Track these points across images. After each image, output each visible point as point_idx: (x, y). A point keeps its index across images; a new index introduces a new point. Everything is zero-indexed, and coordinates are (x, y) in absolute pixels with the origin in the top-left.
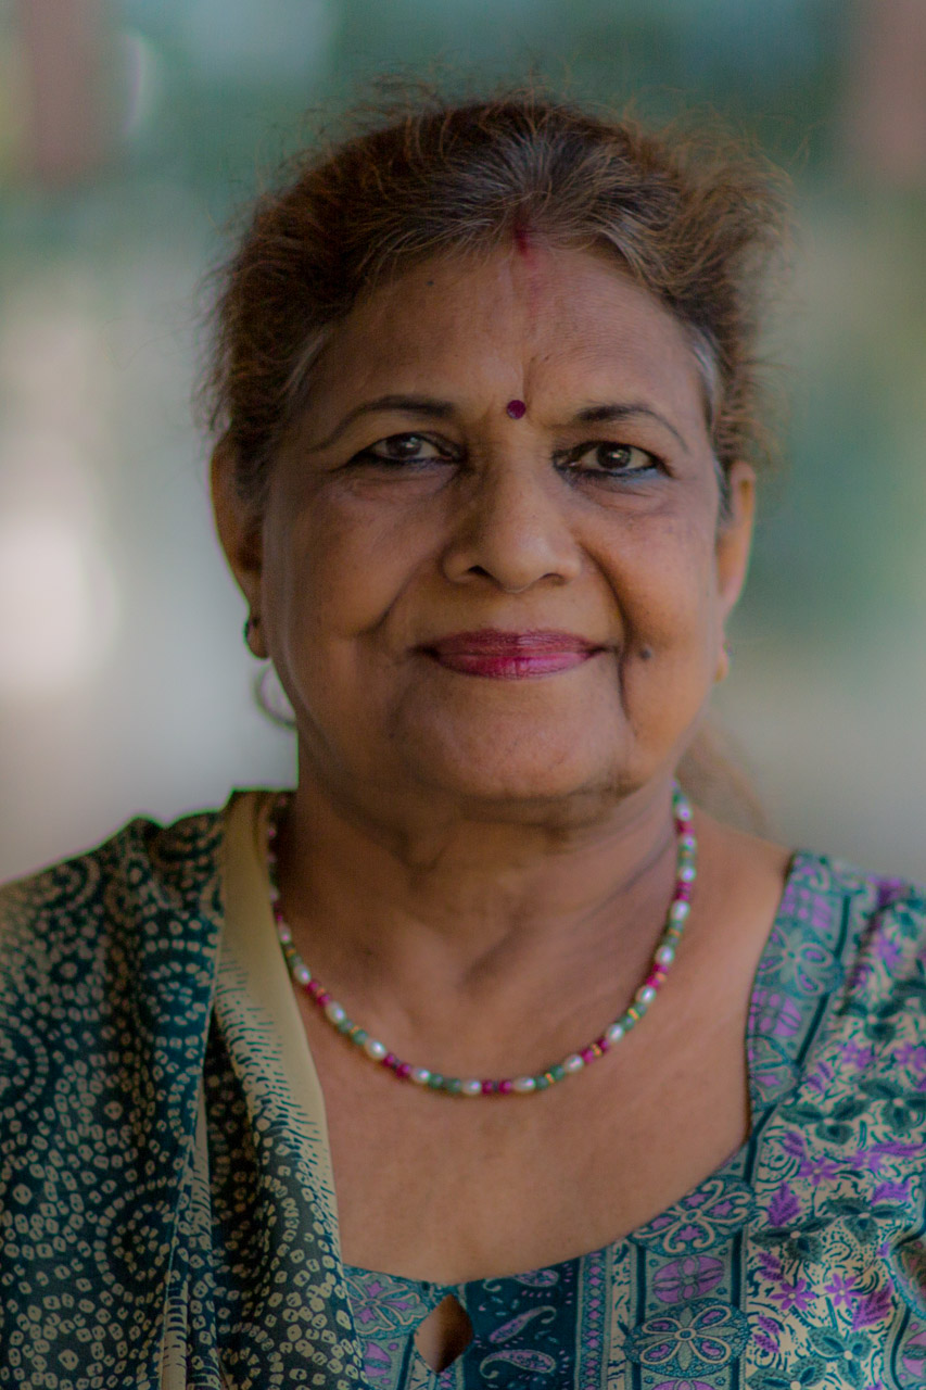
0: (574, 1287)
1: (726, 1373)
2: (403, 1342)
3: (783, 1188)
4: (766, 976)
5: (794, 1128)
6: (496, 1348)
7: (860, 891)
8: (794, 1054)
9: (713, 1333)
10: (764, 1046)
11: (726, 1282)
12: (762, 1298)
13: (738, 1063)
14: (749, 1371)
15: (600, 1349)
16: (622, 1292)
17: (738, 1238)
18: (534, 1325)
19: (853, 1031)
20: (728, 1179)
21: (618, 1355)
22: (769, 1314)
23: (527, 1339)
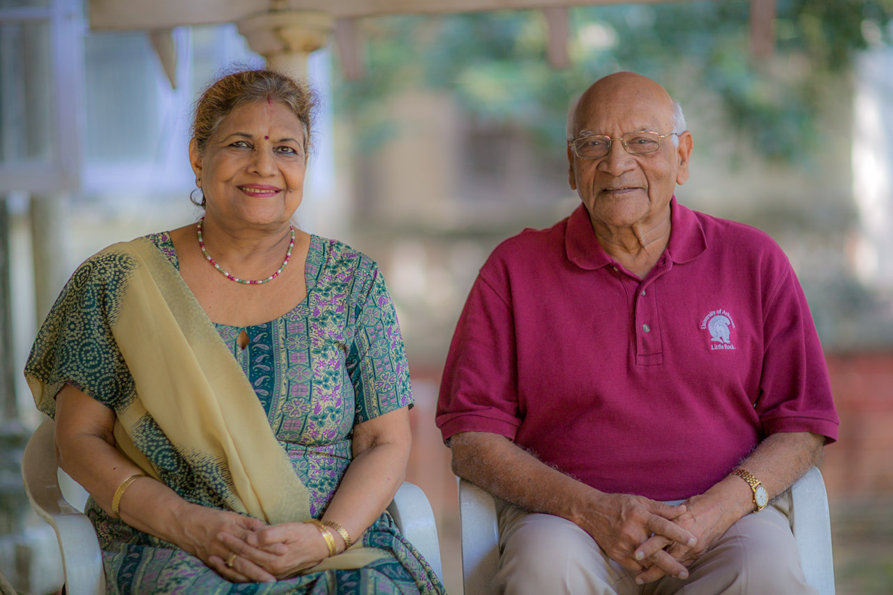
0: (271, 328)
1: (307, 350)
2: (234, 342)
3: (316, 308)
4: (308, 260)
5: (316, 293)
6: (255, 343)
7: (326, 242)
8: (315, 278)
9: (303, 342)
10: (309, 275)
11: (305, 330)
12: (313, 333)
13: (304, 278)
14: (312, 350)
15: (278, 344)
16: (282, 331)
17: (307, 319)
18: (262, 337)
19: (328, 272)
20: (302, 305)
21: (283, 346)
22: (315, 337)
23: (261, 341)
